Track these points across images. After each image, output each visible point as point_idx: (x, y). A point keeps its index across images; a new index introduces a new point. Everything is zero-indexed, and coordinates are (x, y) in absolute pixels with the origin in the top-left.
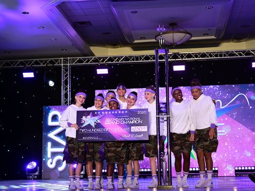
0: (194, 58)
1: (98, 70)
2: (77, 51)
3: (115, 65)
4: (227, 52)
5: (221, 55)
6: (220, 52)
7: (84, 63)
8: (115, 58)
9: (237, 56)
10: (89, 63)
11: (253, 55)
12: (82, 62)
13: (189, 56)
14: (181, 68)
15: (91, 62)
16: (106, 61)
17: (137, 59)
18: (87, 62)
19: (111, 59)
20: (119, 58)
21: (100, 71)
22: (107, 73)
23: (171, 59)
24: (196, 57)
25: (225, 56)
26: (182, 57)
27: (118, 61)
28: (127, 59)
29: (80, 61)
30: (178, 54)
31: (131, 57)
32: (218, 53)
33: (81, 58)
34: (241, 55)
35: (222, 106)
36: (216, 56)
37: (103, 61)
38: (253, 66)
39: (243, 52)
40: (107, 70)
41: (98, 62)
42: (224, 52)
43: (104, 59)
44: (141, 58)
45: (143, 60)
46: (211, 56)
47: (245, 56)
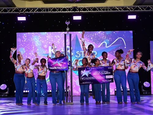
0: (88, 11)
1: (18, 18)
2: (3, 3)
3: (31, 14)
4: (111, 8)
5: (107, 10)
6: (106, 7)
7: (8, 12)
8: (31, 9)
9: (118, 10)
10: (12, 12)
11: (129, 10)
12: (7, 11)
13: (84, 9)
14: (79, 18)
15: (13, 12)
16: (25, 11)
17: (47, 11)
18: (11, 11)
19: (28, 10)
20: (34, 9)
21: (20, 19)
22: (25, 20)
23: (71, 11)
24: (90, 10)
25: (109, 10)
26: (80, 10)
27: (33, 11)
28: (40, 10)
29: (5, 11)
30: (76, 7)
31: (42, 9)
32: (105, 7)
33: (6, 8)
34: (120, 10)
35: (107, 46)
36: (104, 10)
37: (22, 11)
38: (129, 18)
39: (122, 7)
40: (25, 18)
41: (19, 11)
42: (109, 7)
43: (23, 9)
44: (50, 10)
45: (51, 11)
46: (100, 10)
47: (123, 11)
